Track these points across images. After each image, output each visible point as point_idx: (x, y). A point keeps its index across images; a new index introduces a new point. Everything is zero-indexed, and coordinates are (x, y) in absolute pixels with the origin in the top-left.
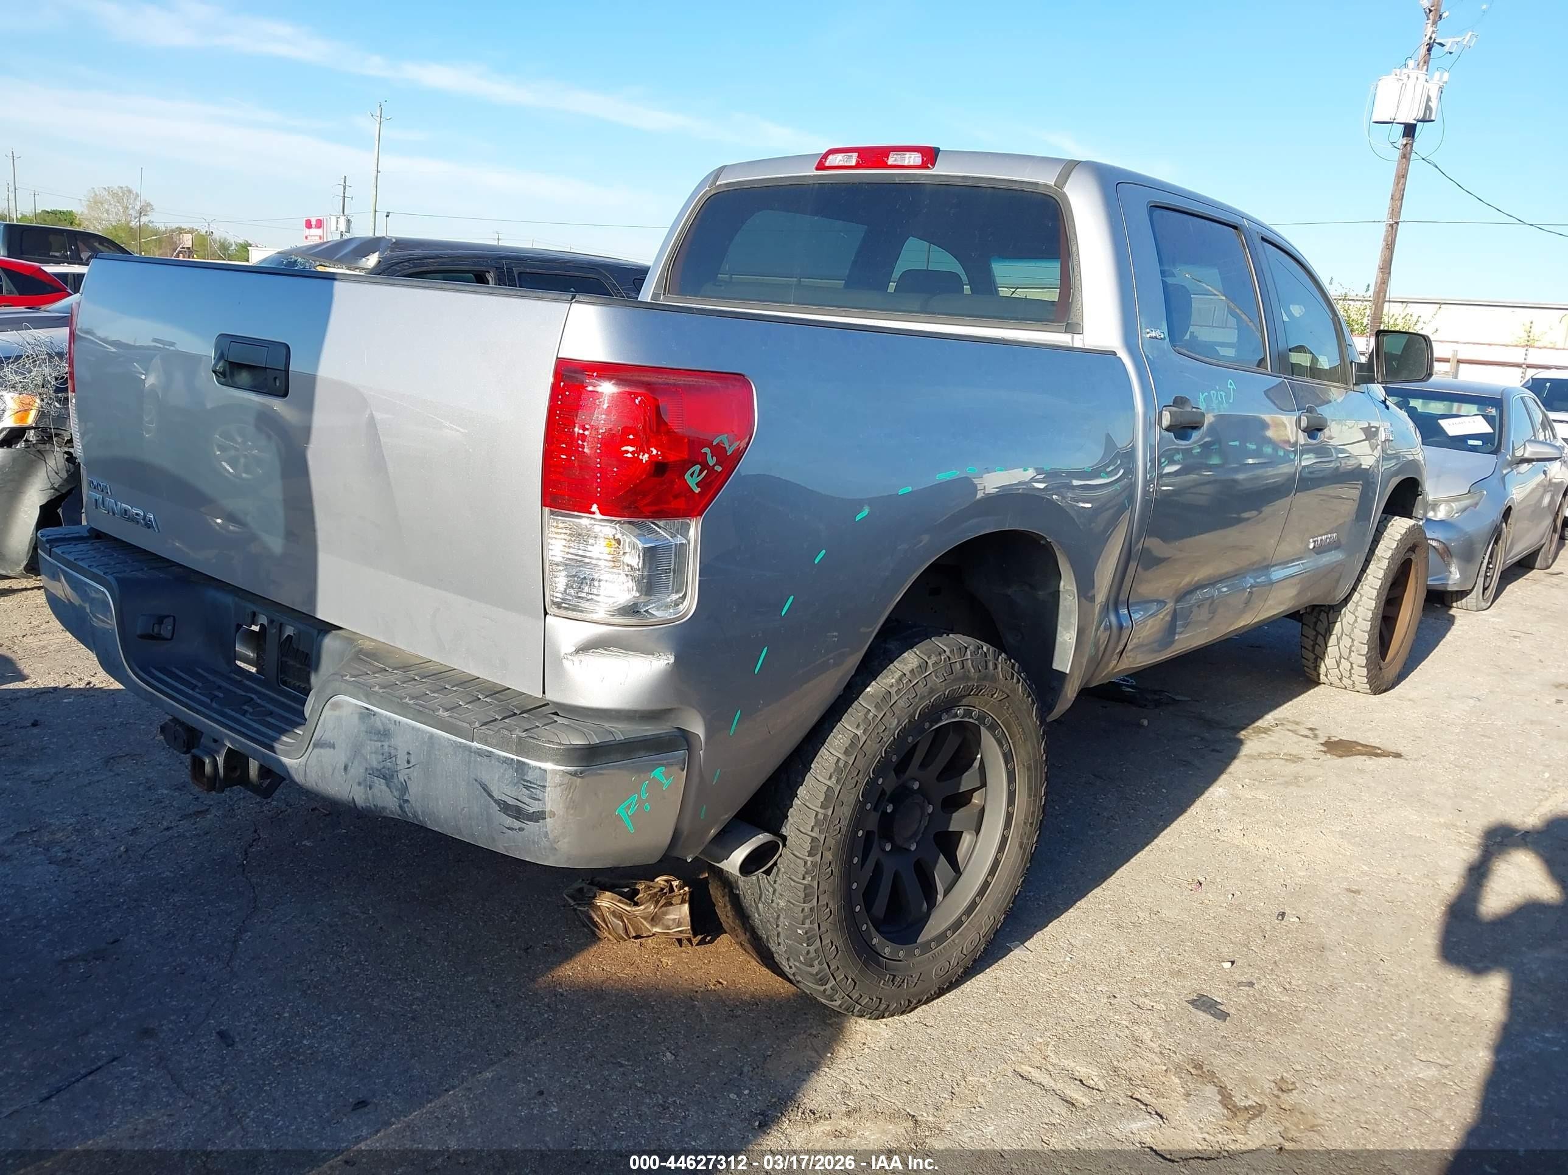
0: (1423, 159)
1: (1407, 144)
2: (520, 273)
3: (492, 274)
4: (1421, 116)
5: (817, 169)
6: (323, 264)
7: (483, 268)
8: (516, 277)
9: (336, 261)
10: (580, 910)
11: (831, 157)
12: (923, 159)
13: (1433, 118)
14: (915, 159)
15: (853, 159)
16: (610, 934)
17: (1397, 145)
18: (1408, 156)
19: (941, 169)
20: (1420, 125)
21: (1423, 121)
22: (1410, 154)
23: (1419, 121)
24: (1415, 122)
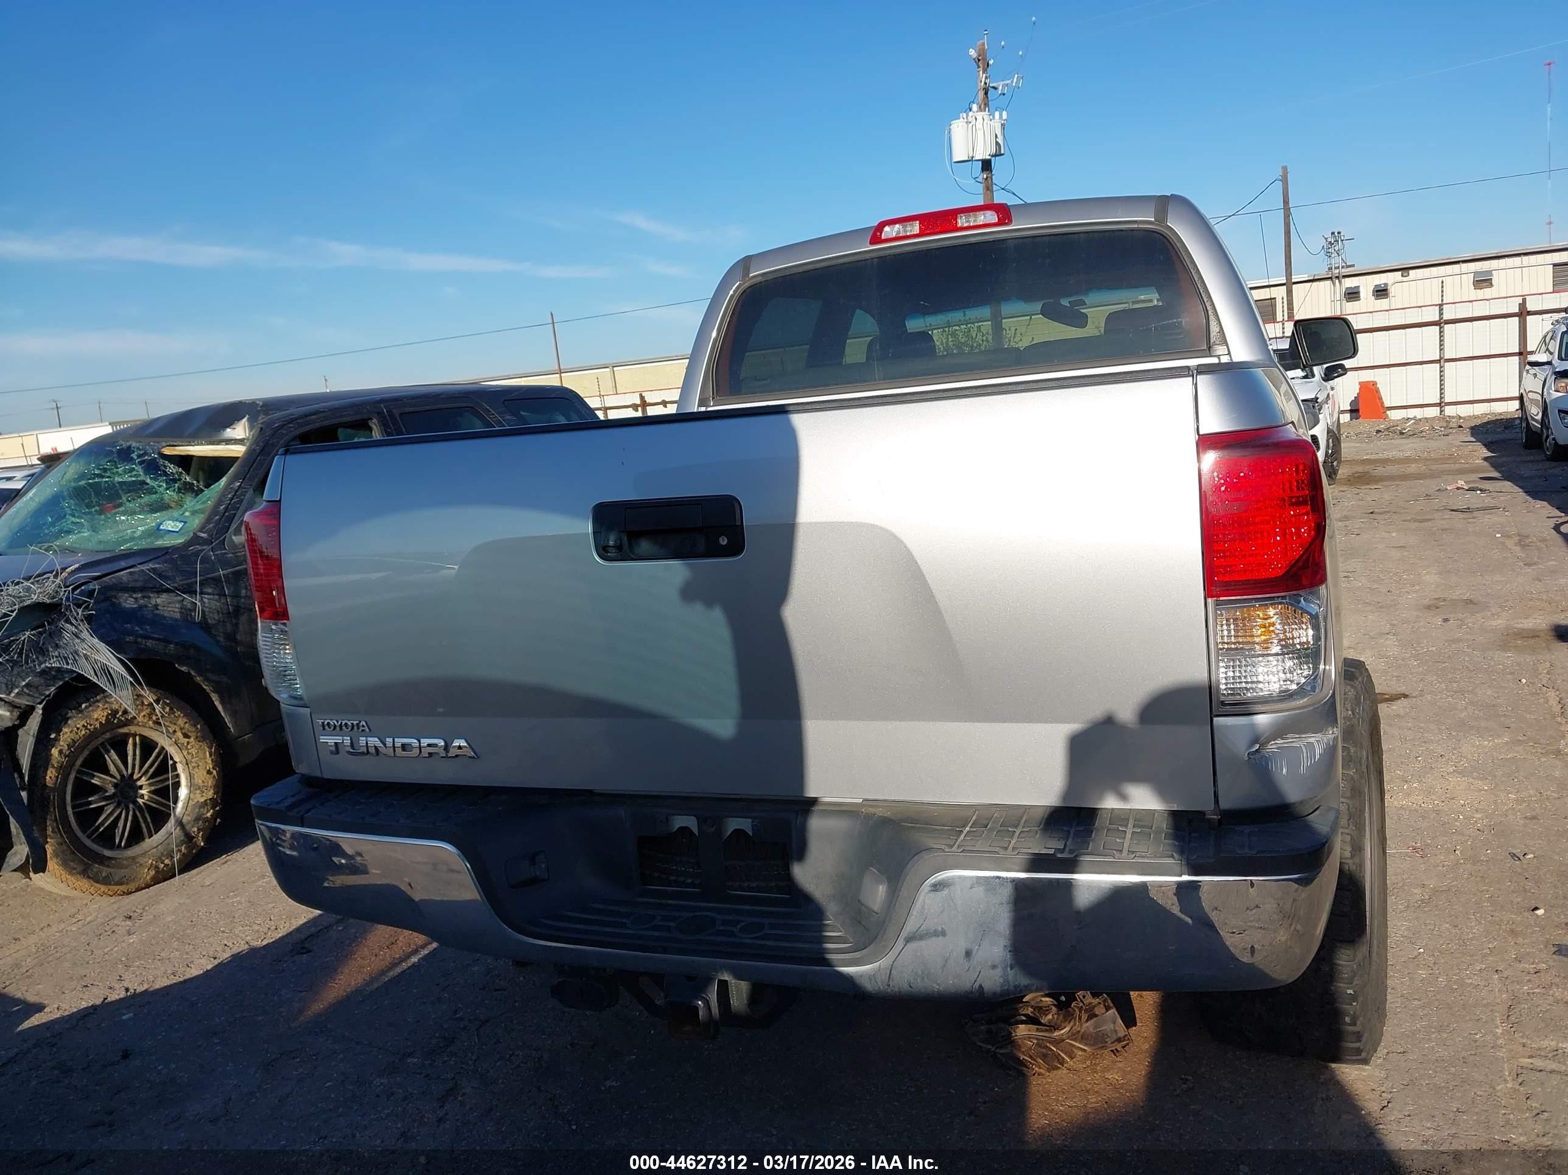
0: (1003, 189)
1: (987, 177)
2: (401, 414)
3: (375, 420)
4: (994, 151)
5: (872, 242)
6: (172, 443)
7: (365, 417)
8: (398, 419)
9: (188, 437)
10: (1001, 1054)
11: (887, 229)
12: (998, 217)
13: (1002, 152)
14: (991, 217)
15: (916, 228)
16: (1040, 1068)
17: (980, 179)
18: (990, 188)
19: (1020, 225)
20: (993, 159)
21: (995, 155)
22: (992, 185)
23: (992, 156)
24: (990, 157)
